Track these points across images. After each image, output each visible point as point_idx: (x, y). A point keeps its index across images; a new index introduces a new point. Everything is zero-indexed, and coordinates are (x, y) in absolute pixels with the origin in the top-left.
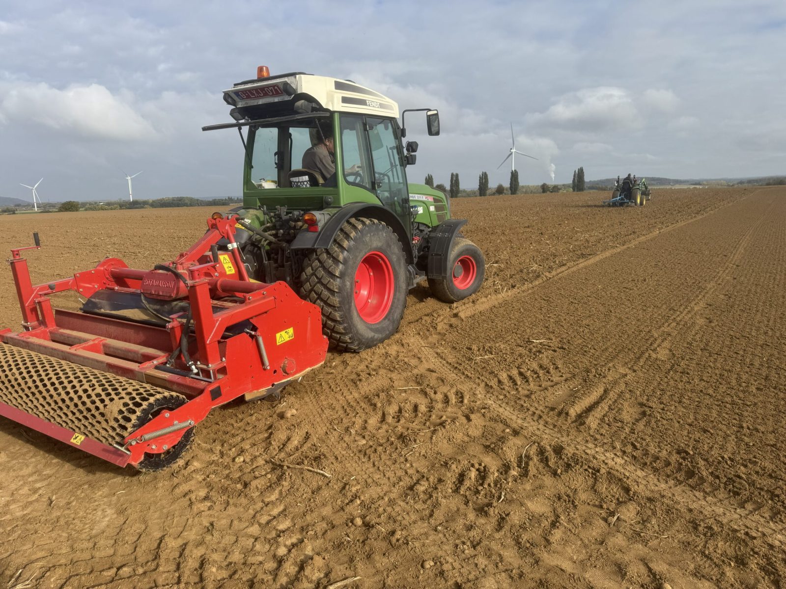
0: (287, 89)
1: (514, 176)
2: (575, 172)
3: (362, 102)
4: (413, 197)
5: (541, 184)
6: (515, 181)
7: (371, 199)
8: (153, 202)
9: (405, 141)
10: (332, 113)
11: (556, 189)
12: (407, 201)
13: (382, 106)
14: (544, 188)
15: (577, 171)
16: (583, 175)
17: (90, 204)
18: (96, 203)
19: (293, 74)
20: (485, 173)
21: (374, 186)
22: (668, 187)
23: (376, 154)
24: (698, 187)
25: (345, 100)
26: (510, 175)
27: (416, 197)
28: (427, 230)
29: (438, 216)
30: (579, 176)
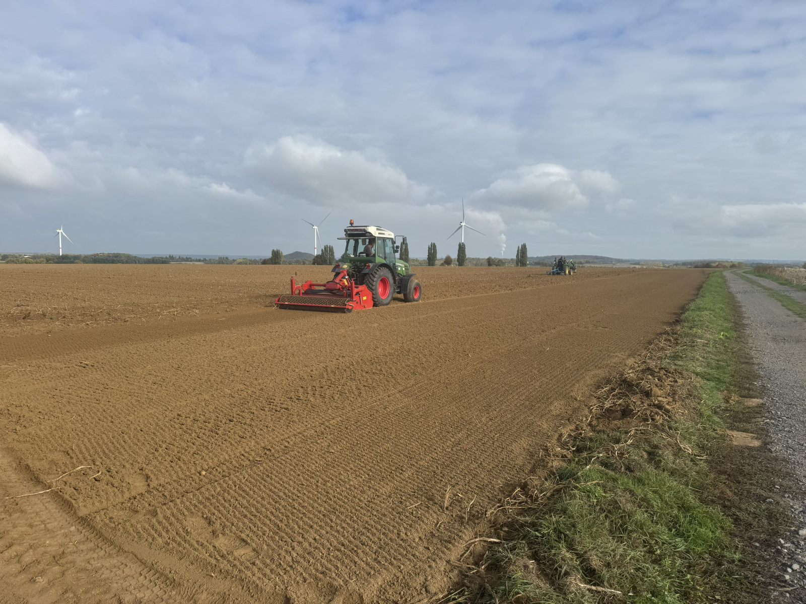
0: (364, 230)
1: (462, 248)
2: (519, 247)
4: (397, 264)
5: (487, 257)
6: (462, 254)
7: (384, 261)
8: (86, 257)
9: (395, 245)
12: (394, 264)
13: (389, 235)
14: (490, 262)
15: (520, 247)
16: (526, 251)
19: (366, 226)
20: (434, 244)
21: (385, 258)
22: (610, 266)
23: (386, 248)
25: (379, 233)
26: (457, 248)
27: (398, 264)
28: (401, 276)
29: (406, 272)
30: (522, 251)
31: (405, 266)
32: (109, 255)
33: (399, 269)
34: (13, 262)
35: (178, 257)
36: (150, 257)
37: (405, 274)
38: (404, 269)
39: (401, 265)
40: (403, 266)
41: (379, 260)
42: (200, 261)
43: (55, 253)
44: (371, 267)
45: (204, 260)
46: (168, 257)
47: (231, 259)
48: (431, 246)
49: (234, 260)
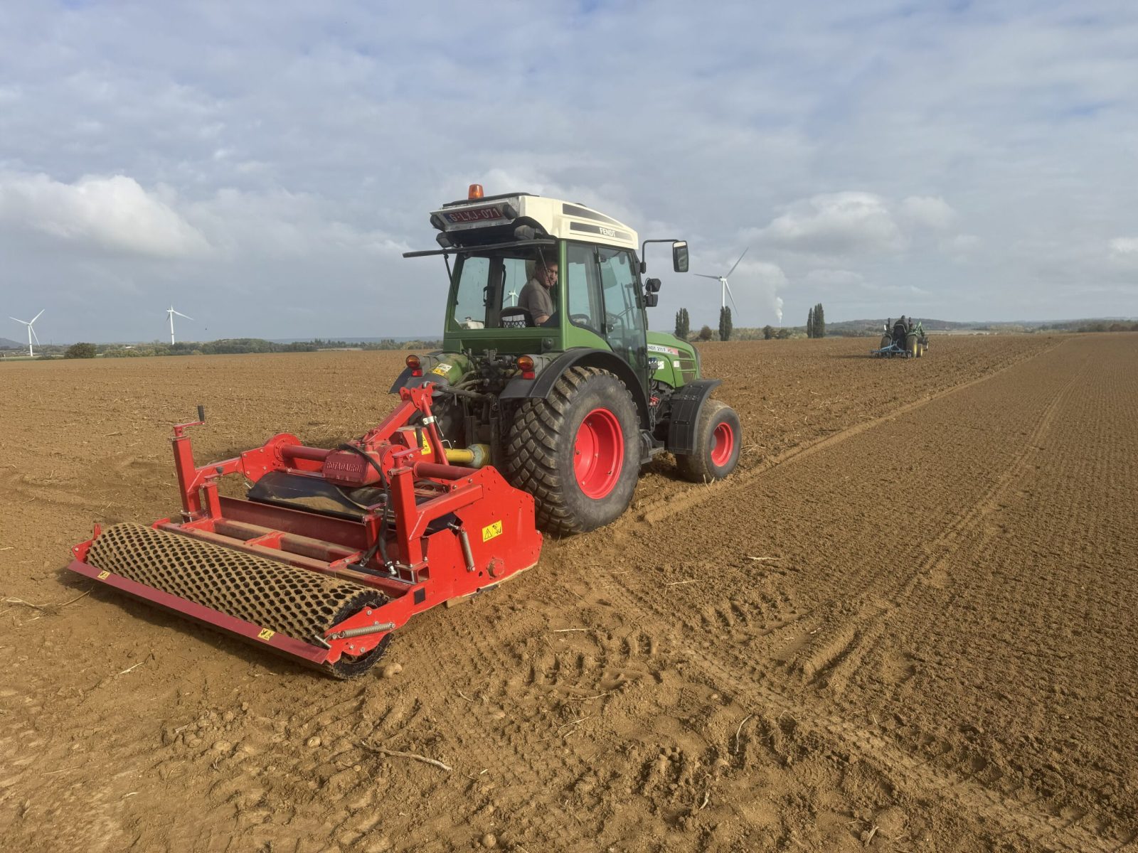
0: (507, 212)
1: (725, 315)
2: (811, 310)
3: (595, 230)
4: (652, 348)
5: (763, 326)
6: (727, 323)
7: (599, 344)
8: (205, 345)
10: (558, 241)
11: (784, 334)
12: (643, 351)
13: (618, 235)
14: (768, 333)
15: (813, 310)
16: (823, 315)
17: (112, 347)
18: (120, 346)
20: (685, 310)
21: (603, 330)
22: (942, 333)
23: (607, 291)
24: (984, 333)
25: (575, 226)
26: (719, 314)
27: (657, 348)
28: (669, 392)
29: (684, 374)
30: (817, 316)
31: (681, 354)
32: (235, 342)
33: (661, 365)
34: (113, 355)
35: (326, 342)
36: (290, 343)
37: (680, 382)
38: (676, 364)
39: (666, 350)
40: (675, 352)
41: (573, 339)
42: (356, 346)
43: (166, 342)
44: (538, 371)
45: (363, 345)
46: (314, 341)
47: (397, 342)
48: (681, 313)
49: (402, 344)
